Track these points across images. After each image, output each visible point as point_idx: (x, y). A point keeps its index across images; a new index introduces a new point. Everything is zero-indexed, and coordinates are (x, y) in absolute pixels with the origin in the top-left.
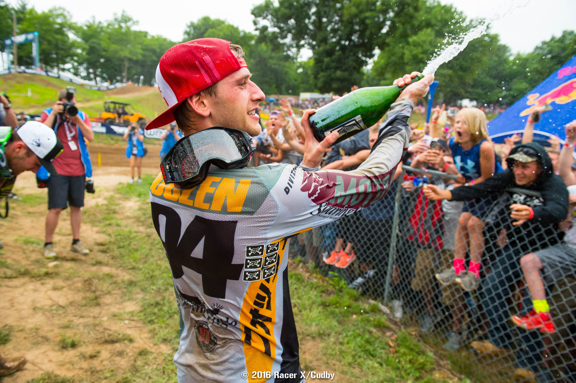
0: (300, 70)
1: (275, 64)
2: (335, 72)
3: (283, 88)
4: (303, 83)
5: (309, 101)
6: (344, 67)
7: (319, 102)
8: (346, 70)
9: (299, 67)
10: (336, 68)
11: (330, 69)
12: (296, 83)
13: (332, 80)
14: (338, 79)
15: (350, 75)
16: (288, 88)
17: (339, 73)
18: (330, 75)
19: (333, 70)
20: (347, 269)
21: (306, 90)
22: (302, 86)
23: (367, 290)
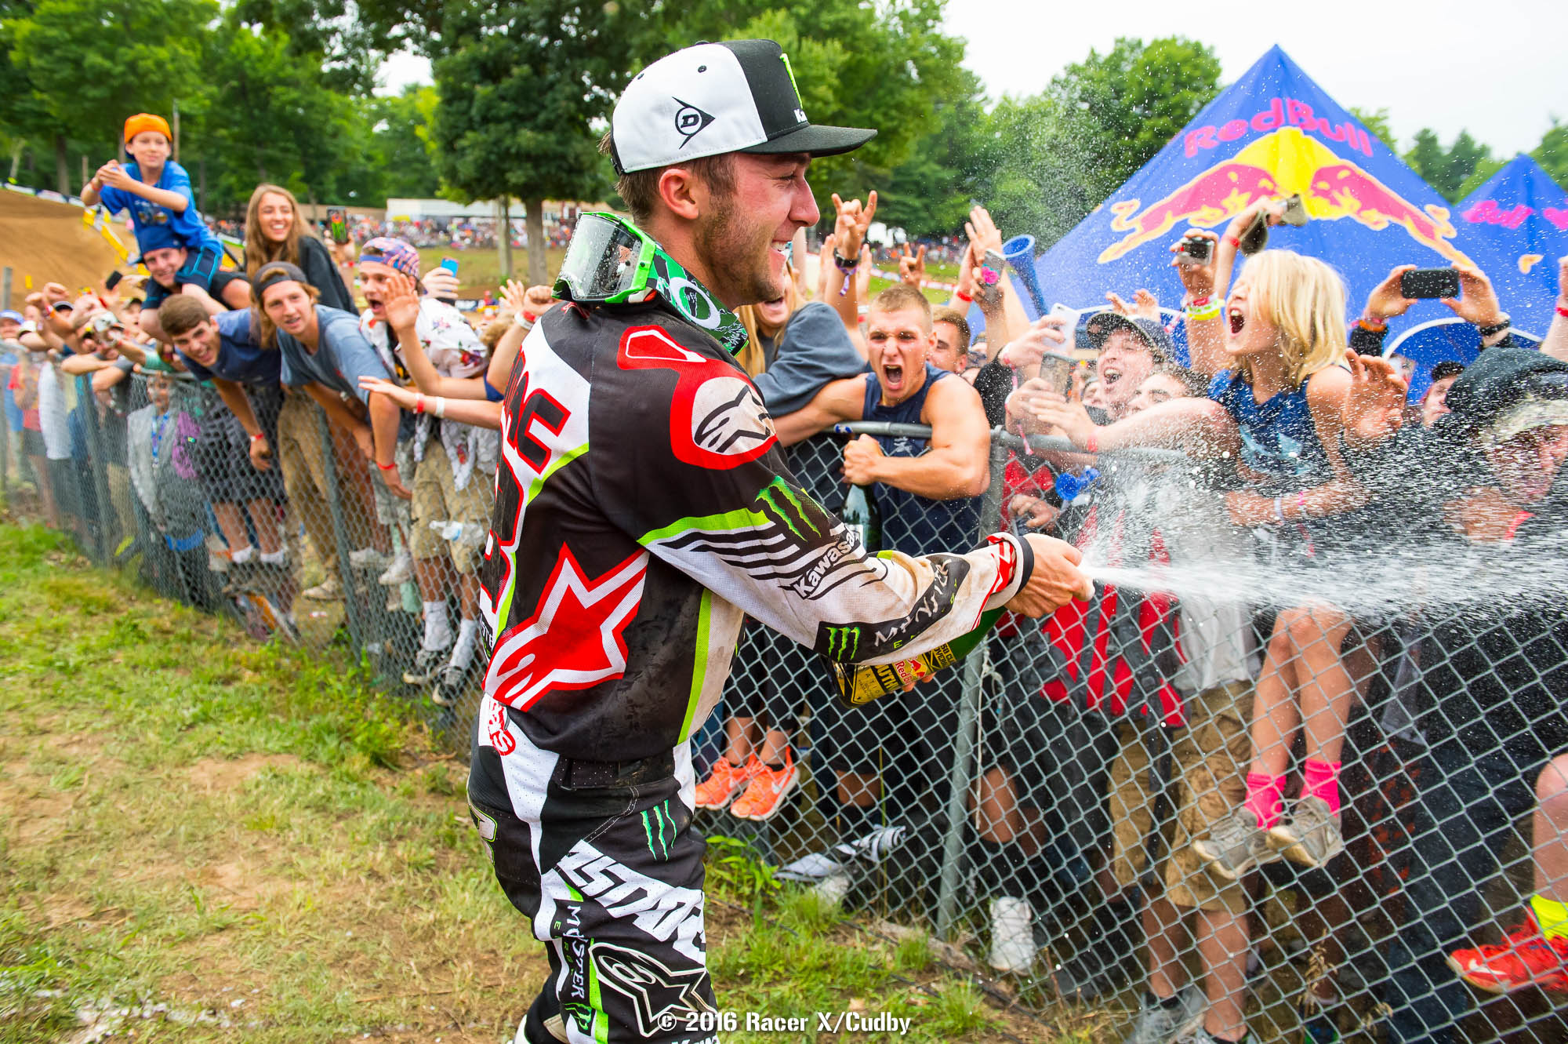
0: (381, 127)
1: (295, 103)
2: (514, 131)
3: (330, 180)
4: (394, 166)
5: (419, 226)
6: (542, 117)
7: (452, 227)
8: (548, 127)
9: (378, 116)
10: (519, 120)
11: (499, 121)
12: (370, 168)
13: (506, 155)
14: (524, 157)
15: (564, 142)
16: (345, 183)
17: (527, 137)
18: (497, 142)
19: (507, 126)
20: (777, 822)
21: (406, 192)
22: (389, 176)
23: (868, 889)
